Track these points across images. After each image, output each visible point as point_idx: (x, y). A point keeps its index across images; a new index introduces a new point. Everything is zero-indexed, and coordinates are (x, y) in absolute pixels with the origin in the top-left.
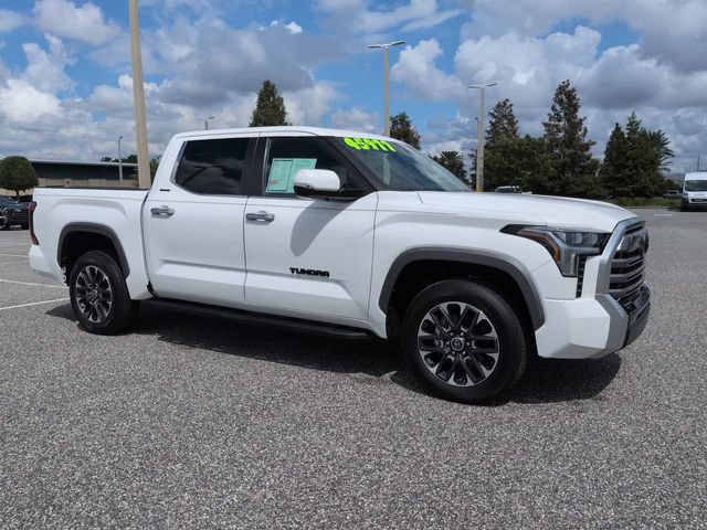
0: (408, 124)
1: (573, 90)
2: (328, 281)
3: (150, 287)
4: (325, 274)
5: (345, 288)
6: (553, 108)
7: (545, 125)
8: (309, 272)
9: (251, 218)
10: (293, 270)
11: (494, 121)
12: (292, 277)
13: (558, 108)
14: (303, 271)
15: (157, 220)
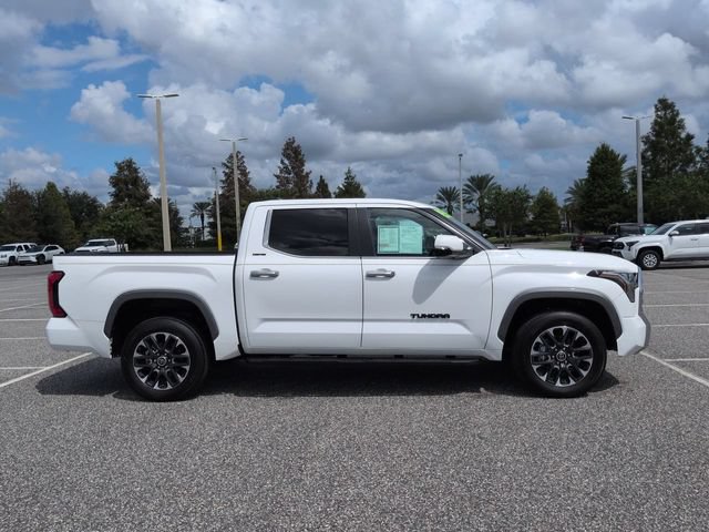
0: (136, 170)
1: (299, 146)
2: (447, 322)
3: (240, 346)
4: (446, 316)
5: (465, 326)
6: (282, 162)
7: (277, 177)
8: (430, 316)
9: (371, 276)
10: (413, 316)
11: (227, 171)
12: (411, 321)
13: (286, 162)
14: (424, 316)
15: (256, 282)
